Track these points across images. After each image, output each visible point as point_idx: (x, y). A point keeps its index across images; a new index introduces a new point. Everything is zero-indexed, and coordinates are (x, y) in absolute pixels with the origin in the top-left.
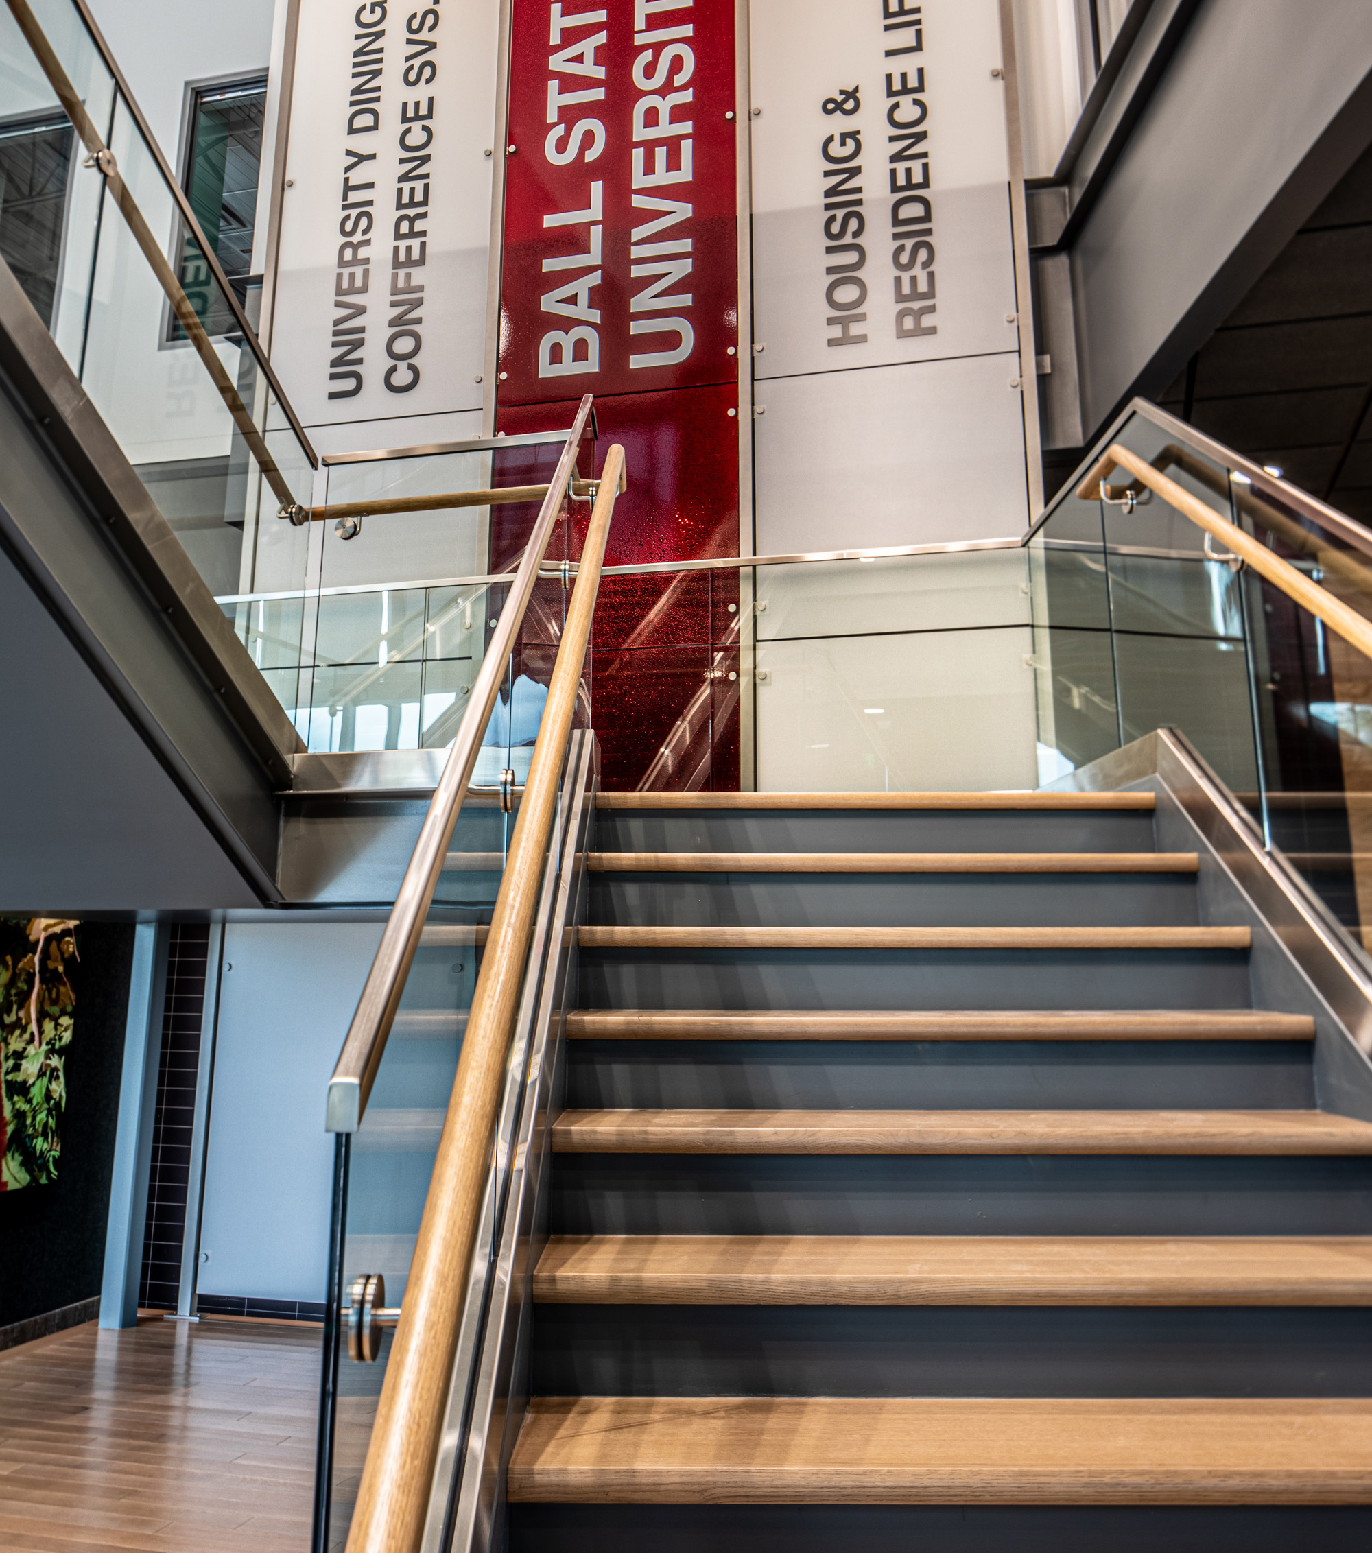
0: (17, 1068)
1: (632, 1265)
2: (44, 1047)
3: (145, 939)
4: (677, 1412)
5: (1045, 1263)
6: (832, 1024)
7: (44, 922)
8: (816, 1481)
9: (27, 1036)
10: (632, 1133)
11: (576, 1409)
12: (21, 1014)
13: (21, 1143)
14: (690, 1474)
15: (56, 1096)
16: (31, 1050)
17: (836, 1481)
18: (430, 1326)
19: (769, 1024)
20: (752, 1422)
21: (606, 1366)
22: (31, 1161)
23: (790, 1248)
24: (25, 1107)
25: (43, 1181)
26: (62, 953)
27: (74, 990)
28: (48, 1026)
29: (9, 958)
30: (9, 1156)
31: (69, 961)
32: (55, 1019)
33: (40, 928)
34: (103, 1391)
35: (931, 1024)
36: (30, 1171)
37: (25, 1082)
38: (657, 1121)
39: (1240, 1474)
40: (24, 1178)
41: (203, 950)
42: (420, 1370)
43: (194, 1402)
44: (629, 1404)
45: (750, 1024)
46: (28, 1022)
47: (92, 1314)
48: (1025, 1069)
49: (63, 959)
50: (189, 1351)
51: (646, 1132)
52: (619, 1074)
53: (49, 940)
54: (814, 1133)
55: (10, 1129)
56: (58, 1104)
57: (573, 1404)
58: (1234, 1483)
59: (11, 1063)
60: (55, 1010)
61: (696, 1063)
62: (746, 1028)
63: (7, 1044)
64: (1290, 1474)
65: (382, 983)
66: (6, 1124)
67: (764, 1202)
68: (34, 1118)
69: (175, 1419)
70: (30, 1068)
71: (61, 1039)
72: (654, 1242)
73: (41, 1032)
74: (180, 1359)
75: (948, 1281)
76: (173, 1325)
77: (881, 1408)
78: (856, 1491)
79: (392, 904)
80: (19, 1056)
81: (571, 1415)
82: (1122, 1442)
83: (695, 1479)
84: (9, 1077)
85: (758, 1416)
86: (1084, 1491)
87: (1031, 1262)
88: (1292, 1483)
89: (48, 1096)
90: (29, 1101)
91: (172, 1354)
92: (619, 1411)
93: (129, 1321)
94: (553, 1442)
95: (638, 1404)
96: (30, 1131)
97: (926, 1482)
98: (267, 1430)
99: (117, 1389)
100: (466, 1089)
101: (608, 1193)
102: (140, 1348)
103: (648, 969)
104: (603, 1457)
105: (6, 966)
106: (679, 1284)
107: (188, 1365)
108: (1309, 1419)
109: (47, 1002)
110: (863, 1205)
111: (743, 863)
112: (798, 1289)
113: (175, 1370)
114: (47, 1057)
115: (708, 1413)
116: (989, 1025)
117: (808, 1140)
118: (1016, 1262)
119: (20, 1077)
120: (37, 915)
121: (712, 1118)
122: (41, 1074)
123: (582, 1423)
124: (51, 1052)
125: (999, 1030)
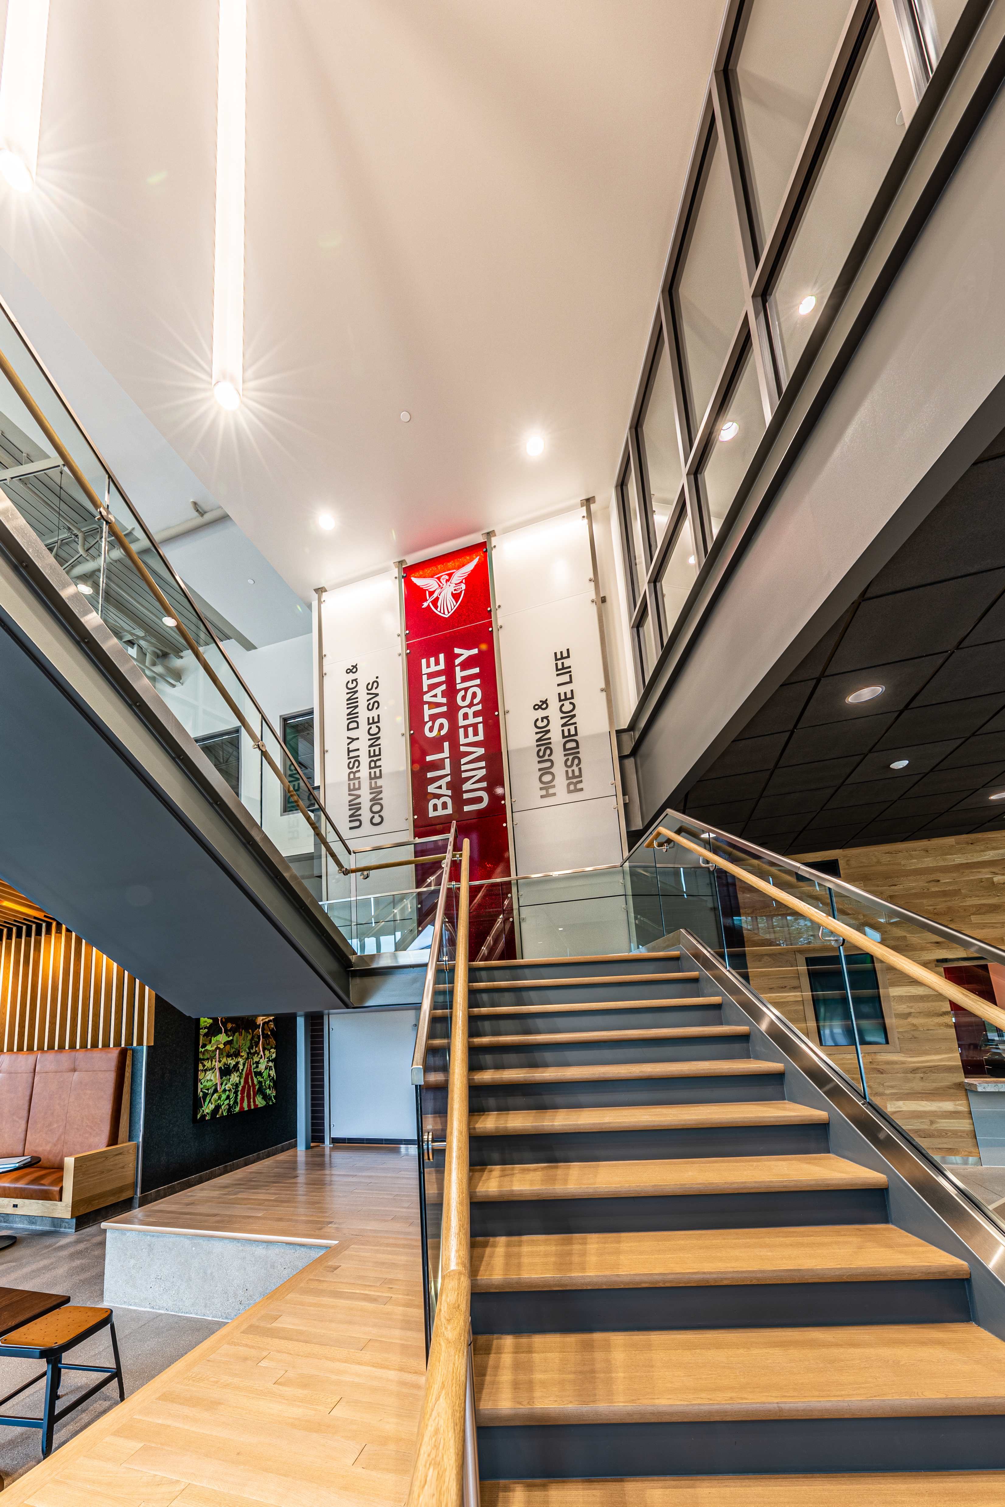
0: (257, 1067)
1: (503, 1122)
2: (266, 1060)
3: (301, 1022)
4: (524, 1170)
5: (655, 1115)
6: (566, 1038)
7: (262, 1018)
8: (580, 1191)
9: (260, 1056)
10: (497, 1078)
11: (487, 1170)
12: (257, 1049)
13: (261, 1091)
14: (533, 1190)
15: (272, 1075)
16: (261, 1061)
17: (586, 1190)
18: (459, 1149)
19: (543, 1039)
20: (551, 1172)
21: (496, 1156)
22: (265, 1097)
23: (558, 1114)
24: (262, 1080)
25: (271, 1103)
26: (269, 1028)
27: (275, 1040)
28: (267, 1052)
29: (250, 1030)
30: (258, 1096)
31: (272, 1031)
32: (269, 1050)
33: (260, 1020)
34: (301, 1170)
35: (603, 1036)
36: (265, 1100)
37: (261, 1071)
38: (504, 1073)
39: (737, 1183)
40: (264, 1103)
41: (322, 1024)
42: (459, 1164)
43: (334, 1172)
44: (505, 1168)
45: (535, 1039)
46: (260, 1052)
47: (295, 1145)
48: (640, 1050)
49: (270, 1030)
50: (330, 1156)
51: (502, 1077)
52: (488, 1058)
53: (264, 1024)
54: (564, 1075)
55: (257, 1087)
56: (273, 1078)
57: (486, 1169)
58: (735, 1186)
59: (255, 1065)
60: (269, 1047)
61: (516, 1053)
62: (534, 1040)
63: (253, 1059)
64: (756, 1182)
65: (423, 1033)
66: (255, 1086)
67: (547, 1099)
68: (265, 1083)
69: (328, 1178)
70: (262, 1067)
71: (272, 1056)
72: (508, 1114)
73: (264, 1055)
74: (327, 1159)
75: (620, 1122)
76: (324, 1148)
77: (598, 1166)
78: (594, 1193)
79: (421, 1003)
80: (258, 1063)
81: (485, 1173)
82: (690, 1173)
83: (535, 1192)
84: (255, 1070)
85: (553, 1170)
86: (679, 1190)
87: (650, 1115)
88: (757, 1185)
89: (269, 1076)
90: (263, 1078)
91: (324, 1157)
92: (503, 1170)
93: (308, 1147)
94: (481, 1182)
95: (509, 1168)
96: (264, 1087)
97: (620, 1189)
98: (363, 1180)
99: (306, 1170)
100: (456, 1067)
101: (489, 1098)
102: (313, 1156)
103: (494, 1022)
104: (500, 1186)
105: (250, 1034)
106: (521, 1128)
107: (330, 1160)
108: (759, 1163)
109: (265, 1045)
110: (583, 1098)
111: (526, 984)
112: (565, 1127)
113: (326, 1162)
114: (268, 1063)
115: (535, 1170)
116: (625, 1035)
117: (562, 1077)
118: (645, 1115)
119: (259, 1070)
120: (259, 1016)
121: (524, 1071)
122: (266, 1068)
123: (490, 1175)
124: (269, 1061)
125: (629, 1037)
